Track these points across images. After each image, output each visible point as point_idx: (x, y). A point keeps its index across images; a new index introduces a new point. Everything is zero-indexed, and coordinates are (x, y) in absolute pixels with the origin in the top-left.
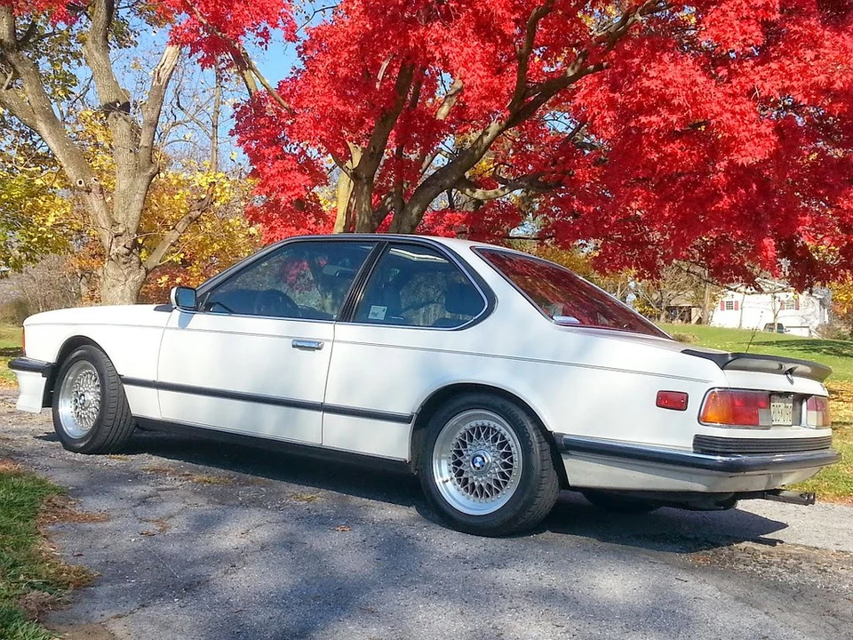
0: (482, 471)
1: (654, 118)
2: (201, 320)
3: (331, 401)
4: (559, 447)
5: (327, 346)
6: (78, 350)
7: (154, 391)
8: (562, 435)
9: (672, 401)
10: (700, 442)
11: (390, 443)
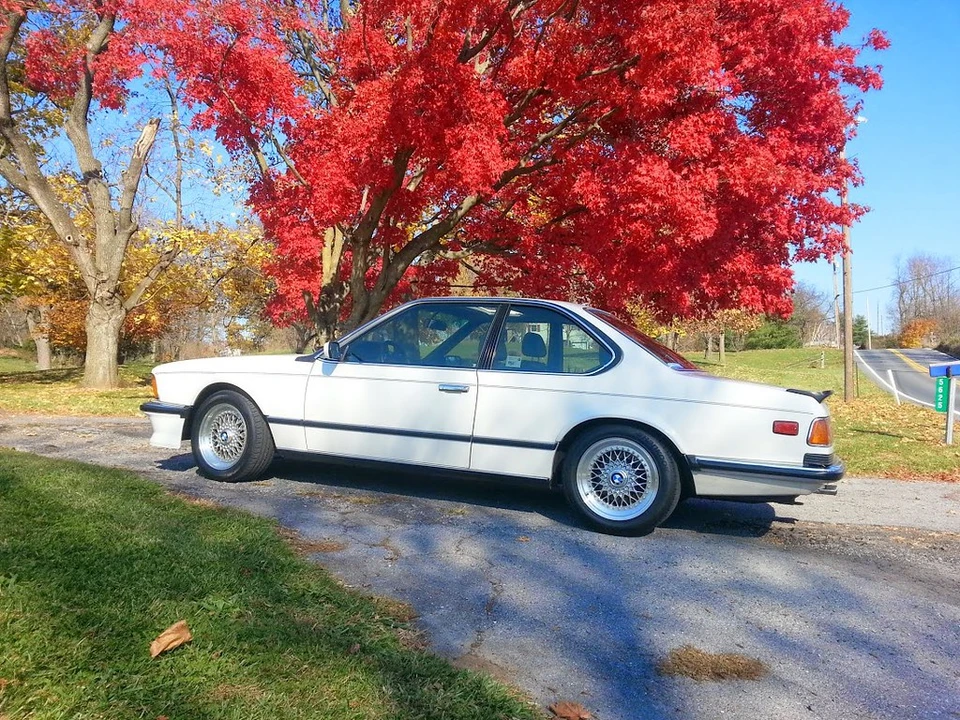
1: (640, 205)
2: (345, 369)
3: (478, 434)
4: (687, 466)
5: (472, 390)
7: (301, 428)
8: (694, 457)
9: (785, 428)
10: (809, 459)
11: (538, 466)
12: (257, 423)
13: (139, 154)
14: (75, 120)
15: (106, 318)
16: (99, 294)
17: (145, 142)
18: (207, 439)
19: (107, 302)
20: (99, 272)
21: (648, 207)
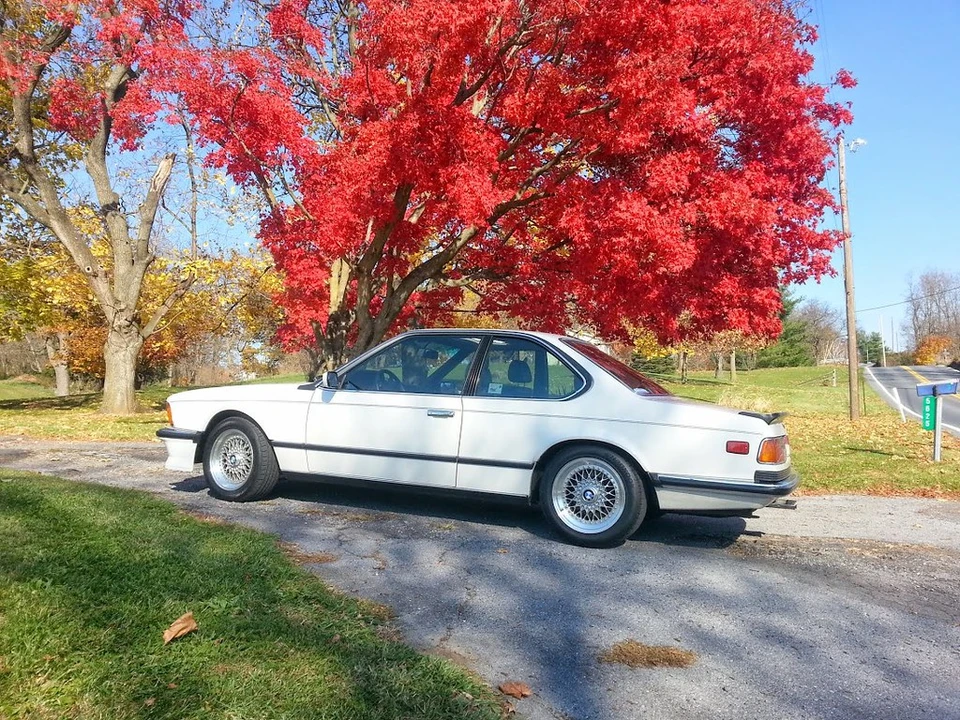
0: (591, 501)
1: (622, 239)
3: (463, 455)
4: (651, 484)
5: (458, 415)
6: (227, 422)
7: (303, 451)
8: (656, 474)
9: (739, 448)
10: (759, 476)
11: (515, 484)
12: (262, 448)
13: (155, 188)
14: (94, 155)
15: (124, 346)
16: (117, 323)
17: (161, 176)
18: (217, 462)
19: (125, 330)
20: (117, 302)
21: (630, 240)
